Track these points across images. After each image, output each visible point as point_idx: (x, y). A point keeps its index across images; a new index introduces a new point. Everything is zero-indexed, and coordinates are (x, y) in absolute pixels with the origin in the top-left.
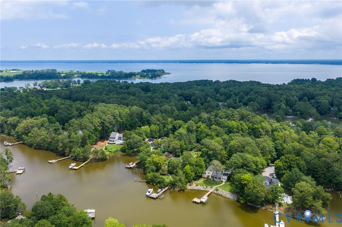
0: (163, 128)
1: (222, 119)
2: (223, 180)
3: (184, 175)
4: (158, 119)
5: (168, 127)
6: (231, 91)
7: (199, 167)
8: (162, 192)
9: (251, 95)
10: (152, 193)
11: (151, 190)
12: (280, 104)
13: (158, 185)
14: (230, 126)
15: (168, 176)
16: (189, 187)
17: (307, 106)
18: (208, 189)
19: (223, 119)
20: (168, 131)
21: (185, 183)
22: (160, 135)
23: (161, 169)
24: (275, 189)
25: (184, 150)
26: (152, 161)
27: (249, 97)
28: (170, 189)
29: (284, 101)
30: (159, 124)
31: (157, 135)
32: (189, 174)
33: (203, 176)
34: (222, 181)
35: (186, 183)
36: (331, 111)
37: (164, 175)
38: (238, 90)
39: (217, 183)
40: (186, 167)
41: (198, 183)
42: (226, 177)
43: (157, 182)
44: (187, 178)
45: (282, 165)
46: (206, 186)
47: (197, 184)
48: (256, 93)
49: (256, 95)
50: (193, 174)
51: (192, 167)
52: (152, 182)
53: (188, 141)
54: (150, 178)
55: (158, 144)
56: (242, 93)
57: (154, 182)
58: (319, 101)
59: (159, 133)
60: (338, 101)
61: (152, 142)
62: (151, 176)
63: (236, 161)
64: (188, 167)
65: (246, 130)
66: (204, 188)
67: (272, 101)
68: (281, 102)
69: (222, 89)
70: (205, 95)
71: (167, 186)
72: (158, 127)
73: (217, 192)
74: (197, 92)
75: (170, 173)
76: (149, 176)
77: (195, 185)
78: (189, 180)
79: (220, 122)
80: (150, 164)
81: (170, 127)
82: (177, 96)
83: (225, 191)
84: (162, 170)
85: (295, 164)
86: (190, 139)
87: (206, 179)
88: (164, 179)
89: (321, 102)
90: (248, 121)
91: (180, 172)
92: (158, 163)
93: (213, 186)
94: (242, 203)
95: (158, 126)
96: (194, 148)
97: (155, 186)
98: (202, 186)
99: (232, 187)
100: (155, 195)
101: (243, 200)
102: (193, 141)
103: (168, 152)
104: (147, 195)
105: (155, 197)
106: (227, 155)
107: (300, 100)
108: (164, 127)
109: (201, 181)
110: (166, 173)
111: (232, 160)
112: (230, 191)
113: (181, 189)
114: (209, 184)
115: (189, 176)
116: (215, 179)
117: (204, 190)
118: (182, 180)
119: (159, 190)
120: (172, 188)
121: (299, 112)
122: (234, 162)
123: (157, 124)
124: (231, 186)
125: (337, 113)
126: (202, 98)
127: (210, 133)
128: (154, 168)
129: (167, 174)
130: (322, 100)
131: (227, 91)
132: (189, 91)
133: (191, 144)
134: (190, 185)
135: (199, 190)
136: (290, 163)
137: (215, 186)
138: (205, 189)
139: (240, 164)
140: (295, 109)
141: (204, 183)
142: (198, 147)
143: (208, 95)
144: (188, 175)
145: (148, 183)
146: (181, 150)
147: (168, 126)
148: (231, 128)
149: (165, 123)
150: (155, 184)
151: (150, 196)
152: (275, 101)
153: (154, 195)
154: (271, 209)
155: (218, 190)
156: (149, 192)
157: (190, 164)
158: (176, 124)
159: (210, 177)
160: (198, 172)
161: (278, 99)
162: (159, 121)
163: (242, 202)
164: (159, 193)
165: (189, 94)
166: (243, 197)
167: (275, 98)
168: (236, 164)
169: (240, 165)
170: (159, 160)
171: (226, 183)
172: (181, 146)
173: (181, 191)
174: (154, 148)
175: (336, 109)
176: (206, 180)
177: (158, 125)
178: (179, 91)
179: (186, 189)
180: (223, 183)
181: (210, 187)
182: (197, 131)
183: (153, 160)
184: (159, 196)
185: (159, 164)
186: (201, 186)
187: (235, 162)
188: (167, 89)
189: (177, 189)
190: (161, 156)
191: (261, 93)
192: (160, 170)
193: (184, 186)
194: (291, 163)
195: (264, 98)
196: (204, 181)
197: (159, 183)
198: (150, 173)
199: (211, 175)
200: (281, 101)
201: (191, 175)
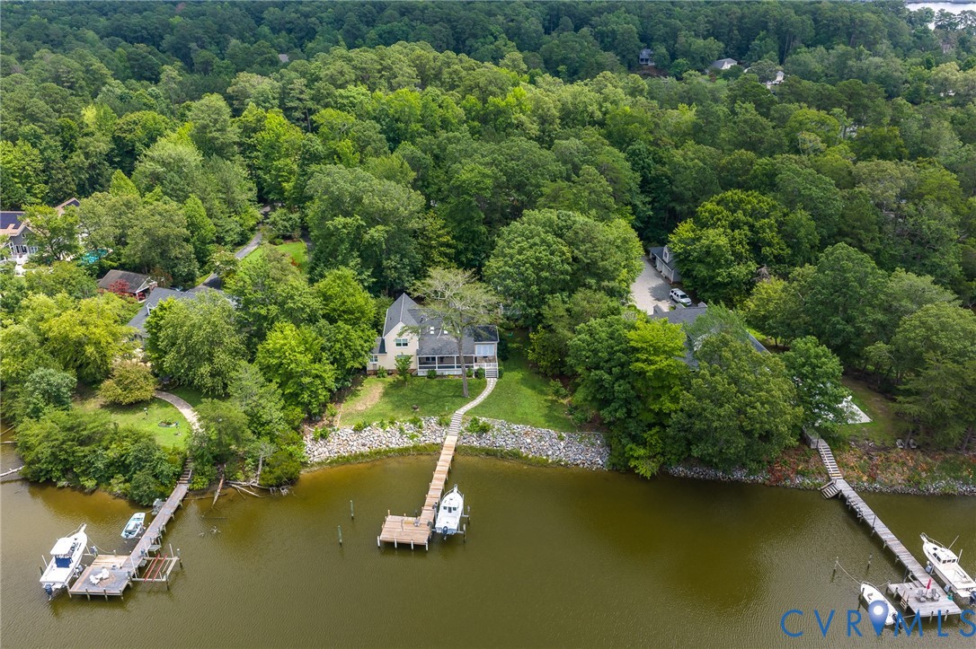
0: (65, 157)
1: (342, 86)
2: (486, 367)
3: (273, 386)
4: (23, 109)
5: (87, 145)
6: (306, 16)
7: (346, 321)
8: (154, 531)
9: (389, 22)
10: (87, 561)
11: (75, 542)
12: (492, 46)
13: (118, 485)
14: (391, 111)
15: (166, 404)
16: (316, 451)
17: (586, 44)
18: (428, 437)
19: (351, 87)
20: (92, 166)
21: (292, 434)
22: (52, 190)
23: (108, 374)
24: (814, 367)
25: (211, 247)
26: (33, 338)
27: (384, 27)
28: (201, 492)
29: (503, 35)
30: (38, 137)
31: (35, 195)
32: (306, 373)
33: (370, 367)
34: (479, 374)
35: (296, 429)
36: (642, 60)
37: (137, 405)
38: (330, 10)
39: (461, 392)
40: (274, 339)
41: (360, 414)
42: (490, 349)
43: (100, 465)
44: (292, 399)
45: (723, 241)
46: (415, 422)
47: (360, 421)
48: (403, 14)
49: (406, 19)
50: (329, 372)
51: (309, 332)
52: (65, 472)
53: (220, 195)
54: (44, 450)
55: (54, 231)
56: (352, 17)
57: (84, 473)
58: (604, 28)
59: (46, 183)
60: (665, 26)
61: (17, 232)
62: (47, 437)
63: (544, 254)
64: (284, 338)
65: (461, 122)
66: (401, 431)
67: (464, 37)
68: (496, 38)
69: (271, 9)
70: (215, 27)
71: (178, 477)
72: (36, 151)
73: (485, 442)
74: (177, 20)
75: (177, 384)
76: (33, 440)
77: (349, 430)
78: (306, 406)
79: (340, 100)
80: (24, 354)
81: (102, 145)
82: (97, 37)
83: (528, 428)
84: (119, 383)
85: (770, 227)
86: (225, 188)
87: (390, 379)
88: (150, 438)
89: (613, 32)
90: (453, 87)
91: (248, 374)
92: (80, 344)
93: (452, 411)
94: (649, 475)
95: (34, 145)
96: (252, 230)
97: (93, 491)
98: (392, 423)
99: (542, 392)
100: (110, 571)
101: (650, 457)
102: (244, 192)
103: (122, 267)
104: (49, 592)
105: (117, 590)
106: (448, 233)
107: (547, 31)
108: (68, 147)
109: (370, 395)
110: (149, 390)
111: (520, 253)
112: (552, 420)
113: (278, 472)
114: (422, 403)
115: (302, 387)
116: (439, 371)
117: (410, 443)
118: (265, 418)
119: (131, 525)
120: (213, 482)
121: (564, 67)
122: (532, 264)
123: (26, 138)
124: (533, 388)
125: (666, 63)
126: (206, 39)
127: (320, 148)
128: (63, 378)
129: (153, 399)
130: (617, 23)
131: (293, 15)
132: (144, 17)
133: (236, 213)
134: (323, 436)
135: (378, 453)
136: (751, 227)
137: (461, 411)
138: (412, 437)
139: (566, 267)
140: (551, 58)
141: (397, 407)
142: (274, 224)
143: (228, 28)
144: (300, 385)
145: (38, 481)
146: (195, 247)
147: (87, 140)
148: (397, 120)
149: (70, 128)
150: (90, 484)
151: (78, 588)
152: (475, 36)
153: (105, 574)
154: (802, 474)
155: (484, 429)
156: (63, 562)
157: (293, 316)
158: (130, 131)
159: (414, 365)
160: (347, 354)
161: (485, 29)
162: (34, 119)
163: (646, 469)
164: (136, 541)
165: (145, 29)
166: (644, 444)
167: (475, 24)
168: (544, 274)
169: (566, 273)
170: (82, 323)
171: (500, 377)
172: (193, 226)
173: (279, 486)
174: (32, 260)
175: (663, 50)
176: (396, 386)
177: (34, 140)
178: (103, 22)
179: (304, 464)
180: (491, 383)
181: (434, 420)
182: (246, 149)
183: (43, 326)
184: (141, 570)
185: (90, 350)
186: (382, 425)
187: (538, 259)
188: (45, 16)
189: (248, 481)
190: (87, 294)
191: (422, 11)
192: (107, 383)
193: (291, 448)
194: (757, 224)
195: (437, 27)
196: (386, 394)
197: (121, 466)
198: (36, 413)
199: (418, 352)
200: (492, 34)
201: (317, 376)
